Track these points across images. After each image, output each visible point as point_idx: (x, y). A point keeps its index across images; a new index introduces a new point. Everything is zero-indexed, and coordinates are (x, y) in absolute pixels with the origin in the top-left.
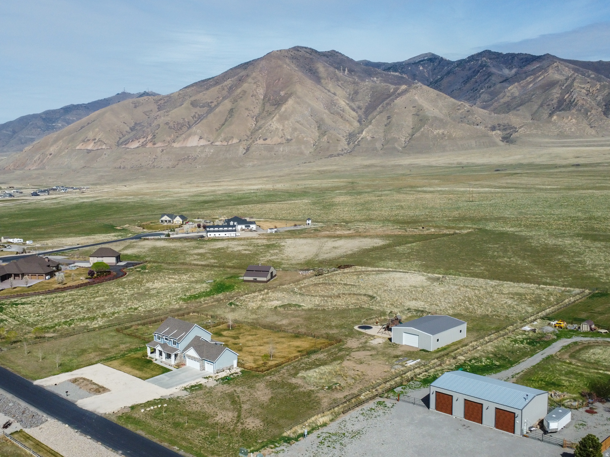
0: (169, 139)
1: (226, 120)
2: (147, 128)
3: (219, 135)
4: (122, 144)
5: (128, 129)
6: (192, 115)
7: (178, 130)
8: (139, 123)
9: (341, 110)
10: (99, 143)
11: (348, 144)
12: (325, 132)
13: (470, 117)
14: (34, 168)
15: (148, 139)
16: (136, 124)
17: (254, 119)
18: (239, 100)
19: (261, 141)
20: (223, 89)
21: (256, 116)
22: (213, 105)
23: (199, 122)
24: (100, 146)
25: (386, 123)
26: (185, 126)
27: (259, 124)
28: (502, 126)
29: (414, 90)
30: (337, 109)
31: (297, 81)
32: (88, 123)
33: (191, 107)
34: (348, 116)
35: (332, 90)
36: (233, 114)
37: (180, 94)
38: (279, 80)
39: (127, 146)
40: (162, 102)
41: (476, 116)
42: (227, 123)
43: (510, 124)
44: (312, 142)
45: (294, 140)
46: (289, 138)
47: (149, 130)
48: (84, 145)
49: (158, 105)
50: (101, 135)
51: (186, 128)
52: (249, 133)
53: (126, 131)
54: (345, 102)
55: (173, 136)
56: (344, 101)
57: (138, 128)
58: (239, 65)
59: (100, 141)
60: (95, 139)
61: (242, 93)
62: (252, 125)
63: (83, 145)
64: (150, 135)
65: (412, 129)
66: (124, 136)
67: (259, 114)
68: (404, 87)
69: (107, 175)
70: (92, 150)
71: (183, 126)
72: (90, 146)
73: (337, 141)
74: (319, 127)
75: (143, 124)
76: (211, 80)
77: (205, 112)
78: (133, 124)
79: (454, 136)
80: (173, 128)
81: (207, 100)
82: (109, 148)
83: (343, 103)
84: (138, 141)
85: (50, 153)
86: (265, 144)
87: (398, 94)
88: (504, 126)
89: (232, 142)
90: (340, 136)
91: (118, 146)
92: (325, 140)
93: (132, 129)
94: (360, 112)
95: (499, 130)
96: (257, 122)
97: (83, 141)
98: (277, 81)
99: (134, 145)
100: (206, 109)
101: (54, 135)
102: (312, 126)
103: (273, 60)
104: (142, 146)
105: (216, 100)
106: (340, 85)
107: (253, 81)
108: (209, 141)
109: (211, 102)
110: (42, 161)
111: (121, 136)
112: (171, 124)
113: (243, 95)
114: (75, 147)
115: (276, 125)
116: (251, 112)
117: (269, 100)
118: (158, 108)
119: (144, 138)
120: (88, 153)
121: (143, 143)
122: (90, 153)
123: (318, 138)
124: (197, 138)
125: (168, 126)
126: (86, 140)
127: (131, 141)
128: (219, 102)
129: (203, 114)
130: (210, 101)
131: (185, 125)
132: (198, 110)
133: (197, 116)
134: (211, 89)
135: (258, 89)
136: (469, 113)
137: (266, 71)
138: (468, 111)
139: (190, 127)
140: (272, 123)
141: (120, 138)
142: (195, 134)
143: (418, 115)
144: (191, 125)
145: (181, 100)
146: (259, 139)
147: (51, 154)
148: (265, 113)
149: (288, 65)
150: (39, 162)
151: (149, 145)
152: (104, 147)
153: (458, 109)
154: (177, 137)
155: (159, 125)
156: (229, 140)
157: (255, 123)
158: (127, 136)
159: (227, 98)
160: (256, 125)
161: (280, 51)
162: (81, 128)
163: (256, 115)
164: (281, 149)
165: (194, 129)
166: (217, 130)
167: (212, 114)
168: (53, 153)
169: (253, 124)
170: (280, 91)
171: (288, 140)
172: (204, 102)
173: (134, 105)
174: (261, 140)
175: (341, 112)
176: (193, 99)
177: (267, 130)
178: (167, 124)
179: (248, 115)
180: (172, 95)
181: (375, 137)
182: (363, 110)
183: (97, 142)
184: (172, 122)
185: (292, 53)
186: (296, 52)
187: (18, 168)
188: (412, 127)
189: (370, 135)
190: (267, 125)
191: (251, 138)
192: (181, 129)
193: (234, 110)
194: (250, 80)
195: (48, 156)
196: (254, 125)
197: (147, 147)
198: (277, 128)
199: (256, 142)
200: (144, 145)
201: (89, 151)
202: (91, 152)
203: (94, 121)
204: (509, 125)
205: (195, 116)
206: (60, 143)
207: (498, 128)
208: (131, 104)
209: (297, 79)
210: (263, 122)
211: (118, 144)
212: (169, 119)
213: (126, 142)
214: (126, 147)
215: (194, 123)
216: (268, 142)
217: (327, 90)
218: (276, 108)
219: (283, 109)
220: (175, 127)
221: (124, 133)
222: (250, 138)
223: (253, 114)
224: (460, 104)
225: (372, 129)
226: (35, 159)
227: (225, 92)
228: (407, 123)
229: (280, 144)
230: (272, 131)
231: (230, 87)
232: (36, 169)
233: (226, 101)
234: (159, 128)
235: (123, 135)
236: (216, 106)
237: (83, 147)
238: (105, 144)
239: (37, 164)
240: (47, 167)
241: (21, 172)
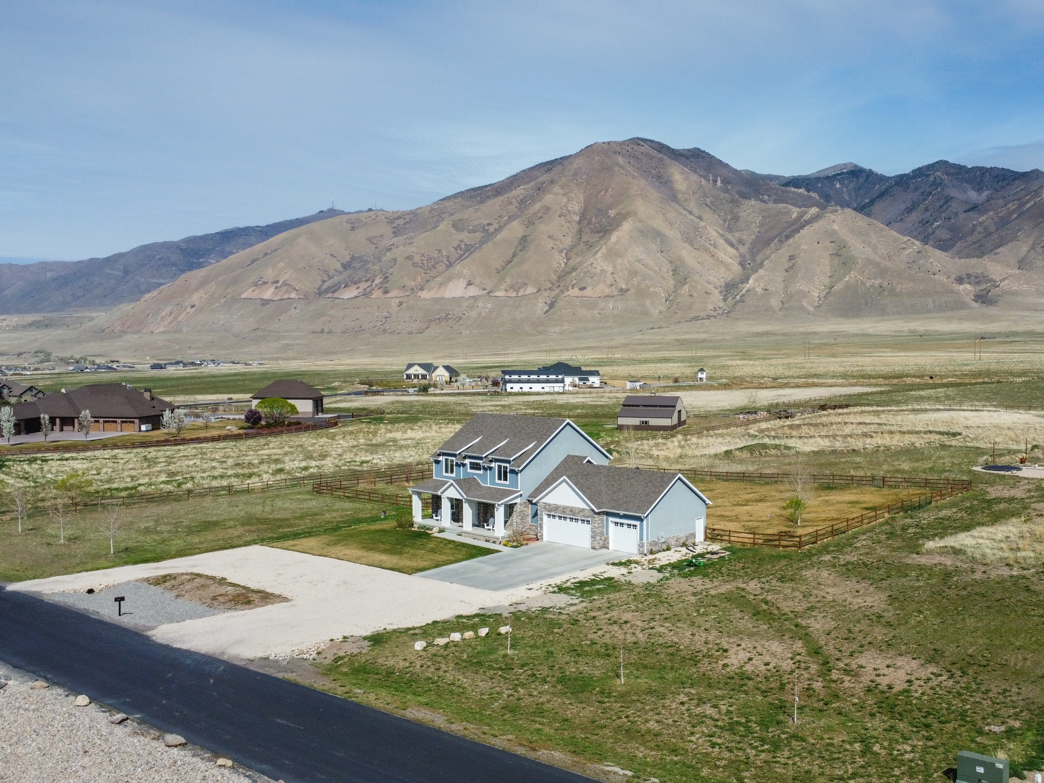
0: (413, 284)
1: (514, 255)
2: (374, 264)
3: (502, 280)
4: (326, 291)
5: (339, 267)
6: (455, 244)
7: (430, 269)
8: (359, 257)
9: (711, 245)
10: (284, 289)
11: (725, 300)
12: (686, 279)
13: (921, 261)
14: (161, 329)
15: (374, 283)
16: (353, 258)
17: (563, 255)
18: (537, 222)
19: (575, 292)
20: (510, 203)
21: (565, 249)
22: (492, 229)
23: (467, 257)
24: (285, 293)
25: (787, 267)
26: (440, 263)
27: (571, 263)
28: (972, 278)
29: (831, 215)
30: (705, 243)
31: (637, 193)
32: (266, 254)
33: (453, 230)
34: (723, 255)
35: (696, 211)
36: (526, 244)
37: (432, 209)
38: (607, 190)
39: (336, 295)
40: (401, 222)
41: (931, 260)
42: (516, 260)
43: (986, 274)
44: (663, 295)
45: (632, 291)
46: (624, 286)
47: (377, 268)
48: (257, 292)
49: (394, 228)
50: (288, 275)
51: (444, 266)
52: (554, 277)
53: (336, 271)
54: (718, 232)
55: (420, 280)
56: (715, 230)
57: (356, 264)
58: (536, 165)
59: (286, 285)
60: (277, 282)
61: (542, 211)
62: (560, 264)
63: (253, 291)
64: (379, 276)
65: (830, 277)
66: (330, 277)
67: (572, 247)
68: (814, 210)
69: (298, 344)
70: (271, 300)
71: (438, 263)
72: (268, 294)
73: (705, 294)
74: (674, 270)
75: (365, 258)
76: (489, 188)
77: (478, 240)
78: (348, 258)
79: (898, 290)
80: (420, 265)
81: (481, 221)
82: (302, 297)
83: (714, 233)
84: (356, 286)
85: (192, 303)
86: (582, 297)
87: (805, 221)
88: (976, 277)
89: (524, 291)
90: (710, 287)
91: (320, 294)
92: (685, 292)
93: (346, 266)
94: (744, 249)
95: (969, 283)
96: (568, 260)
97: (255, 285)
98: (602, 193)
99: (349, 293)
100: (479, 235)
101: (200, 274)
102: (662, 269)
103: (596, 158)
104: (363, 295)
105: (497, 221)
106: (709, 204)
107: (561, 191)
108: (484, 289)
109: (489, 224)
110: (175, 318)
111: (326, 278)
112: (417, 259)
113: (544, 213)
114: (241, 294)
115: (602, 264)
116: (558, 243)
117: (589, 223)
118: (394, 233)
119: (366, 281)
120: (263, 305)
121: (365, 289)
122: (267, 306)
123: (673, 289)
124: (462, 283)
125: (410, 262)
126: (260, 282)
127: (343, 286)
128: (502, 224)
129: (475, 244)
130: (486, 222)
131: (443, 262)
132: (464, 236)
133: (463, 246)
134: (489, 202)
135: (570, 205)
136: (920, 254)
137: (585, 176)
138: (919, 252)
139: (450, 265)
140: (595, 262)
141: (324, 282)
142: (460, 276)
143: (839, 256)
144: (452, 261)
145: (434, 219)
146: (573, 288)
147: (193, 307)
148: (582, 245)
149: (622, 167)
150: (170, 319)
151: (377, 294)
152: (293, 295)
153: (904, 248)
154: (428, 281)
155: (395, 260)
156: (520, 288)
157: (565, 261)
158: (336, 277)
159: (517, 218)
160: (566, 264)
161: (609, 143)
162: (252, 262)
163: (567, 248)
164: (611, 306)
165: (458, 268)
166: (498, 272)
167: (490, 244)
168: (197, 303)
169: (561, 262)
170: (608, 209)
171: (621, 290)
172: (475, 223)
173: (349, 225)
174: (576, 289)
175: (712, 248)
176: (455, 217)
177: (585, 273)
178: (410, 258)
179: (553, 248)
180: (419, 212)
181: (770, 289)
182: (747, 246)
183: (281, 286)
184: (418, 255)
185: (628, 148)
186: (635, 147)
187: (130, 330)
188: (830, 275)
189: (762, 285)
190: (585, 265)
191: (559, 286)
192: (435, 268)
193: (528, 239)
194: (556, 189)
195: (188, 310)
196: (563, 265)
197: (372, 296)
198: (602, 271)
199: (567, 293)
200: (366, 294)
201: (265, 302)
202: (268, 304)
203: (276, 250)
204: (984, 277)
205: (459, 246)
206: (211, 287)
207: (966, 280)
208: (345, 224)
209: (637, 191)
210: (579, 259)
211: (321, 293)
212: (413, 249)
213: (335, 288)
214: (334, 296)
215: (458, 259)
216: (588, 292)
217: (687, 210)
218: (601, 238)
219: (614, 238)
220: (424, 264)
221: (332, 272)
222: (556, 285)
223: (561, 245)
224: (905, 240)
225: (764, 276)
226: (163, 314)
227: (513, 208)
228: (821, 267)
229: (608, 296)
230: (595, 275)
231: (522, 200)
232: (163, 332)
233: (516, 224)
234: (394, 265)
235: (328, 276)
236: (497, 231)
237: (254, 295)
238: (295, 289)
239: (166, 323)
240: (184, 329)
241: (136, 336)
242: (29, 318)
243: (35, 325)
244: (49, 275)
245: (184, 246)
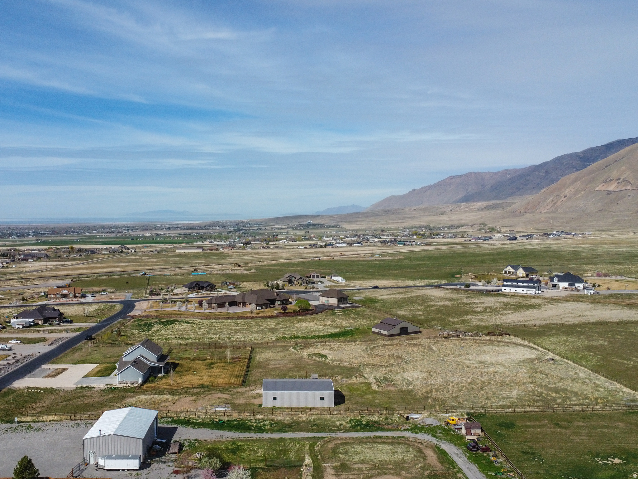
10: (623, 183)
14: (546, 211)
24: (624, 186)
32: (616, 161)
48: (605, 186)
50: (627, 174)
59: (625, 181)
60: (619, 179)
63: (603, 185)
70: (613, 191)
72: (612, 187)
82: (635, 188)
85: (565, 195)
97: (605, 182)
101: (574, 175)
110: (554, 204)
114: (595, 188)
120: (608, 194)
122: (610, 195)
126: (608, 180)
147: (565, 197)
150: (551, 204)
152: (629, 187)
162: (606, 167)
168: (568, 195)
183: (621, 182)
187: (529, 211)
195: (563, 199)
201: (609, 193)
202: (611, 193)
203: (622, 158)
206: (578, 184)
226: (548, 201)
232: (547, 213)
237: (603, 188)
238: (630, 183)
239: (549, 207)
240: (559, 210)
241: (531, 215)
242: (487, 203)
243: (488, 208)
244: (508, 177)
245: (581, 155)
